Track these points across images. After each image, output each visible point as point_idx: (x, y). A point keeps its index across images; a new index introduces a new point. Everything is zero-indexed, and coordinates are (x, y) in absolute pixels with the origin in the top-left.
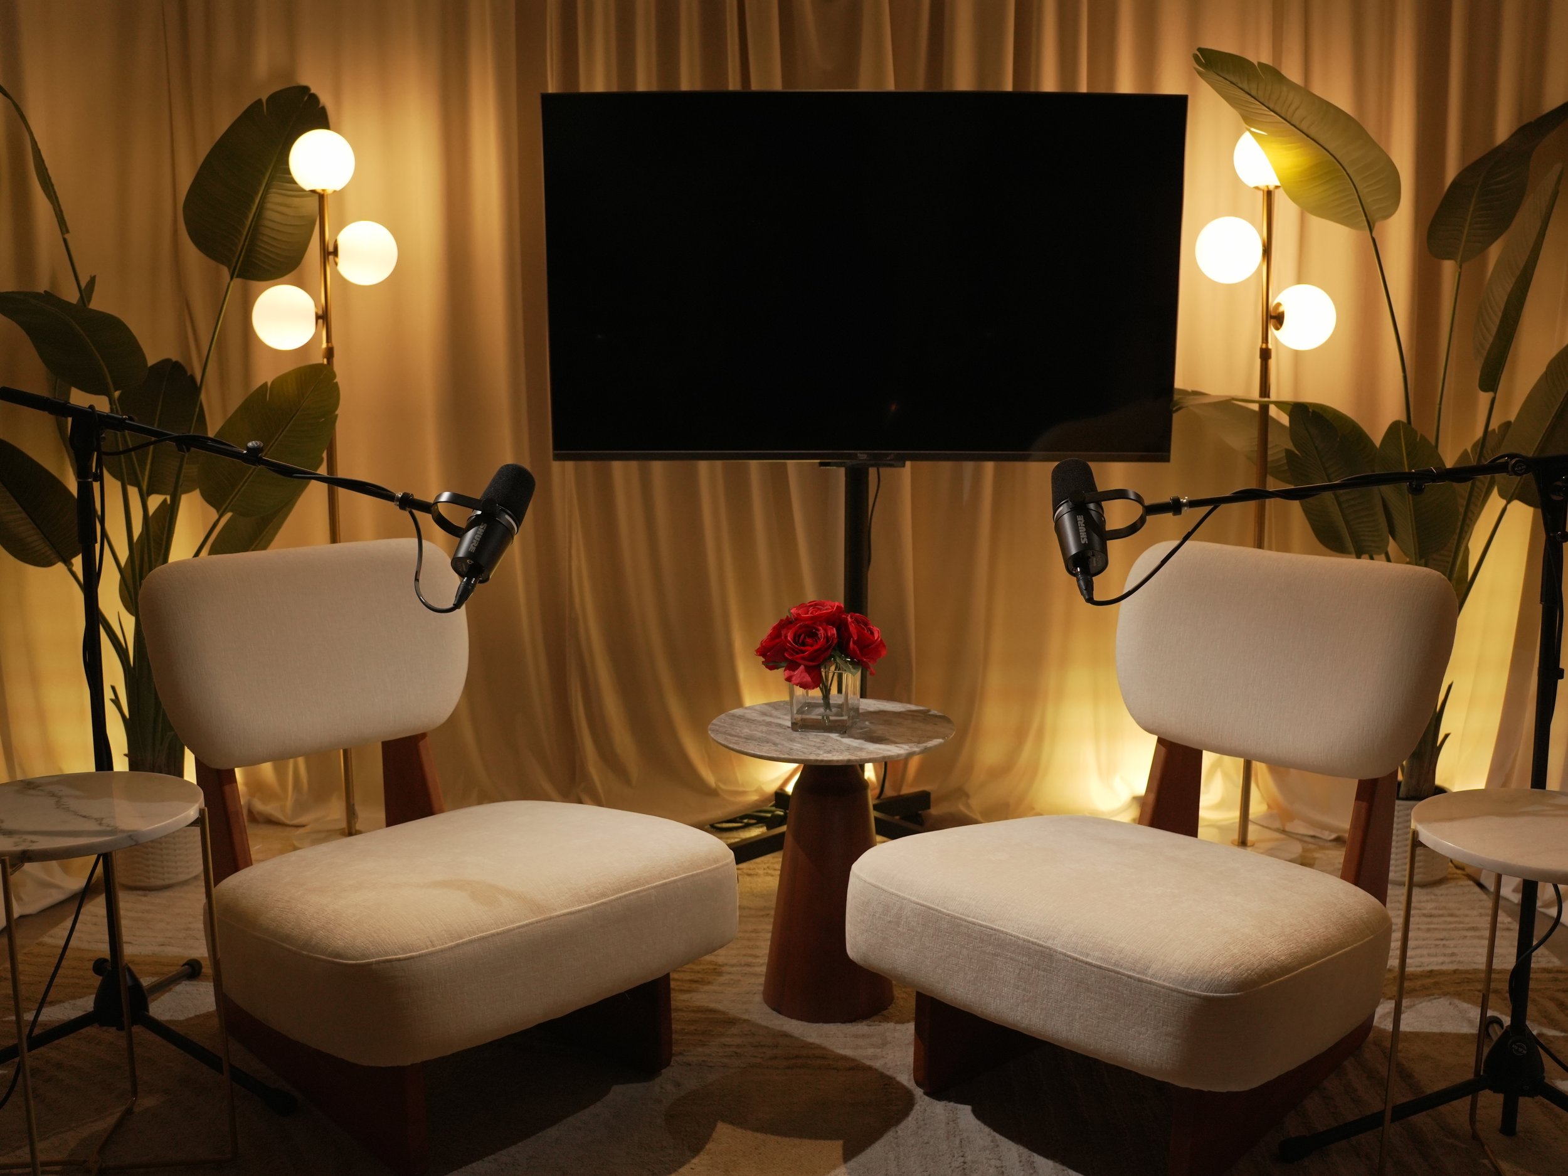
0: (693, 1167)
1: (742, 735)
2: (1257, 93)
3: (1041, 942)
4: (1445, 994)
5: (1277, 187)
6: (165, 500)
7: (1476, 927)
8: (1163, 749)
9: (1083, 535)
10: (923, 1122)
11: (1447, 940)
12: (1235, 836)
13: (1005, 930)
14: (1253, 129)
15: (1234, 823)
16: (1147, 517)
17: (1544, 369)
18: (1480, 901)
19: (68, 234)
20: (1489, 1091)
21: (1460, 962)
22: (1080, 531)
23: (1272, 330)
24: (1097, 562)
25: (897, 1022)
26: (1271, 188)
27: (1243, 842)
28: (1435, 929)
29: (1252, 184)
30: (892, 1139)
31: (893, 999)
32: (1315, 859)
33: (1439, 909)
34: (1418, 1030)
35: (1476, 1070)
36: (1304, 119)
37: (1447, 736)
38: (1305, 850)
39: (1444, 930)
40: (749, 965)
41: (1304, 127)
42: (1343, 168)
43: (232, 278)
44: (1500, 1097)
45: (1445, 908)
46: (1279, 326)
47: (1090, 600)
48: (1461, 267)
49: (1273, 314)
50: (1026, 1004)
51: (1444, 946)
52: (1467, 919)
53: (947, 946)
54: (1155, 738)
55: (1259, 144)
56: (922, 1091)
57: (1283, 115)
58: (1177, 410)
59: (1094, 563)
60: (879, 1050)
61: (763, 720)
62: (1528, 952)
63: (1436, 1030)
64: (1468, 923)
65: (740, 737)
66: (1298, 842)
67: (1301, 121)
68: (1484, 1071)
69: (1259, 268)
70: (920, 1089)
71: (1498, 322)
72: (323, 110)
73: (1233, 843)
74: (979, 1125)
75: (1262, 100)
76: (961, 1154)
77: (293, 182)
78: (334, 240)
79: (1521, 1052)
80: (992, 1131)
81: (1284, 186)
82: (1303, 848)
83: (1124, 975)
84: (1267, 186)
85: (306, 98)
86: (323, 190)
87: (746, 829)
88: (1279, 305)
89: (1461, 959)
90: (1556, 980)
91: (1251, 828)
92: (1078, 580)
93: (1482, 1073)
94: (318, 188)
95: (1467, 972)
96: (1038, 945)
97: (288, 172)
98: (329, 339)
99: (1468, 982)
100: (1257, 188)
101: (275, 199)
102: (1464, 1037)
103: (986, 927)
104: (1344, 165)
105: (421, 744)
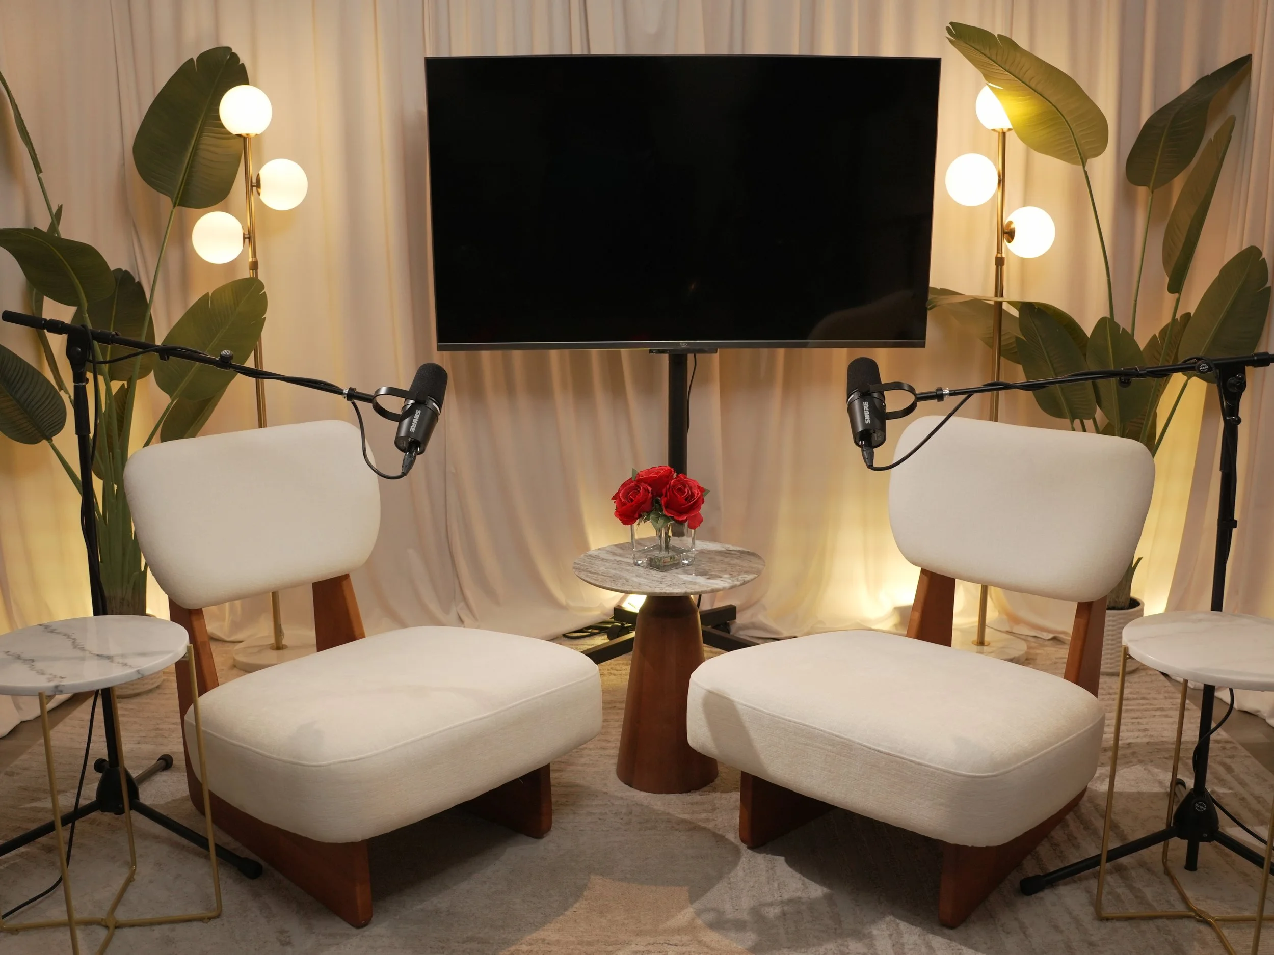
0: (575, 910)
1: (600, 573)
2: (997, 59)
3: (842, 735)
4: (1141, 762)
5: (1010, 130)
6: (123, 384)
7: (1163, 708)
8: (926, 578)
9: (867, 417)
10: (748, 870)
11: (1141, 718)
12: (975, 637)
13: (814, 726)
14: (990, 84)
15: (973, 627)
16: (918, 403)
17: (1217, 274)
18: (1166, 687)
19: (42, 173)
20: (1178, 838)
21: (1151, 736)
22: (865, 414)
23: (1005, 242)
24: (877, 437)
25: (722, 792)
26: (1005, 130)
27: (981, 642)
28: (1132, 710)
29: (990, 126)
30: (726, 884)
31: (717, 773)
32: (1037, 654)
33: (1134, 694)
34: (1121, 791)
35: (1167, 822)
36: (1033, 78)
37: (1140, 559)
38: (1029, 648)
39: (1138, 710)
40: (604, 748)
41: (1033, 84)
42: (1062, 115)
43: (174, 206)
44: (1185, 843)
45: (1138, 693)
46: (1010, 239)
47: (871, 466)
48: (1153, 192)
49: (1006, 230)
50: (831, 782)
51: (1139, 723)
52: (1155, 702)
53: (768, 738)
54: (919, 569)
55: (995, 94)
56: (746, 846)
57: (1017, 76)
58: (931, 308)
59: (876, 437)
60: (710, 814)
61: (615, 559)
62: (1207, 734)
63: (1134, 790)
64: (1155, 705)
65: (598, 574)
66: (1023, 642)
67: (1031, 80)
68: (1174, 823)
69: (995, 196)
70: (744, 845)
71: (1183, 241)
72: (243, 68)
73: (973, 643)
74: (792, 872)
75: (999, 63)
76: (780, 895)
77: (222, 126)
78: (257, 175)
79: (1202, 809)
80: (802, 876)
81: (1016, 129)
82: (1028, 646)
83: (907, 760)
84: (1002, 129)
85: (228, 57)
86: (247, 135)
87: (592, 637)
88: (1011, 222)
89: (1152, 734)
90: (1224, 748)
91: (987, 630)
92: (863, 451)
93: (1172, 825)
94: (243, 132)
95: (1156, 744)
96: (840, 737)
97: (218, 118)
98: (254, 254)
99: (1158, 752)
100: (994, 130)
101: (208, 140)
102: (1156, 795)
103: (800, 724)
104: (1063, 113)
105: (344, 583)
